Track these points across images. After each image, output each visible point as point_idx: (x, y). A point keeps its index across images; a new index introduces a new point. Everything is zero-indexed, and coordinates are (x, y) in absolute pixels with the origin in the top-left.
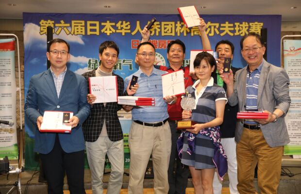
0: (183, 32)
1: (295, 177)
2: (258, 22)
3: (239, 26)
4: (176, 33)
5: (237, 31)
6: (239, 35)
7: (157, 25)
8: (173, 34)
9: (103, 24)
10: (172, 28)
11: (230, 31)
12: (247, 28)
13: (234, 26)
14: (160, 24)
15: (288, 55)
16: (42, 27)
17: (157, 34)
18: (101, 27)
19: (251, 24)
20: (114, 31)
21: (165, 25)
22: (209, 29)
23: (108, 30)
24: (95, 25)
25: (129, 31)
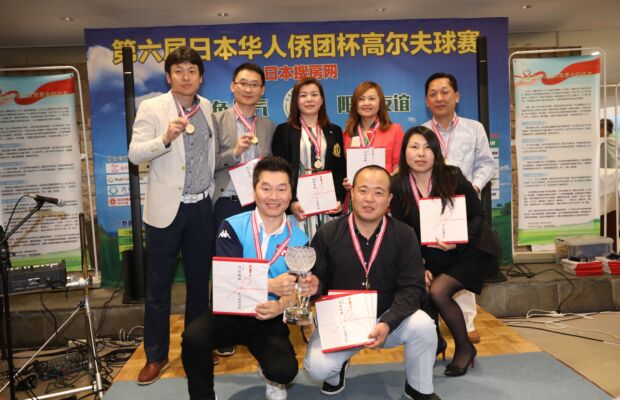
0: (350, 50)
1: (536, 278)
2: (472, 30)
3: (440, 38)
4: (338, 52)
5: (438, 46)
6: (442, 52)
7: (306, 39)
8: (333, 54)
9: (216, 42)
10: (330, 45)
11: (426, 46)
12: (454, 41)
13: (433, 38)
14: (311, 39)
15: (521, 83)
16: (117, 52)
17: (307, 55)
18: (214, 47)
19: (459, 34)
20: (235, 53)
21: (319, 39)
22: (392, 44)
23: (225, 51)
24: (203, 44)
25: (260, 52)
